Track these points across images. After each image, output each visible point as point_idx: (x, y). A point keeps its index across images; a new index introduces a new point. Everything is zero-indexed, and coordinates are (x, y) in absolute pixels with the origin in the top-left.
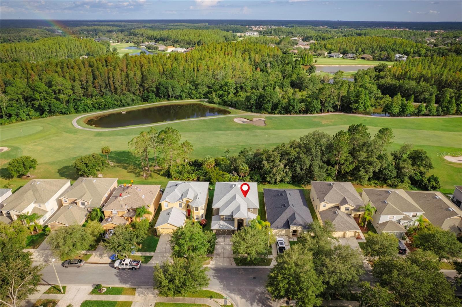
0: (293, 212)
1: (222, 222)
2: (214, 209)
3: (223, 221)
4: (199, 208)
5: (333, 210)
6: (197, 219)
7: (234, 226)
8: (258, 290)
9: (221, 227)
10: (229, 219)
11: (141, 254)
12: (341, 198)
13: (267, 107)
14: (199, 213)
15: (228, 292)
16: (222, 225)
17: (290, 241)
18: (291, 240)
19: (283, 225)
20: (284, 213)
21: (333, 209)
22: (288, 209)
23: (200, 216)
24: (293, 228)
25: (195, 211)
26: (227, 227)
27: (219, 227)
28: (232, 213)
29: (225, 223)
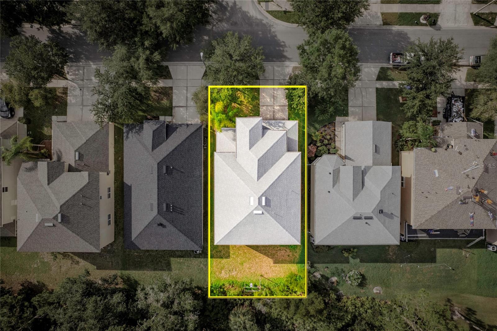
0: (155, 151)
8: (225, 25)
9: (280, 125)
15: (264, 22)
17: (172, 116)
19: (178, 130)
22: (161, 159)
27: (284, 124)
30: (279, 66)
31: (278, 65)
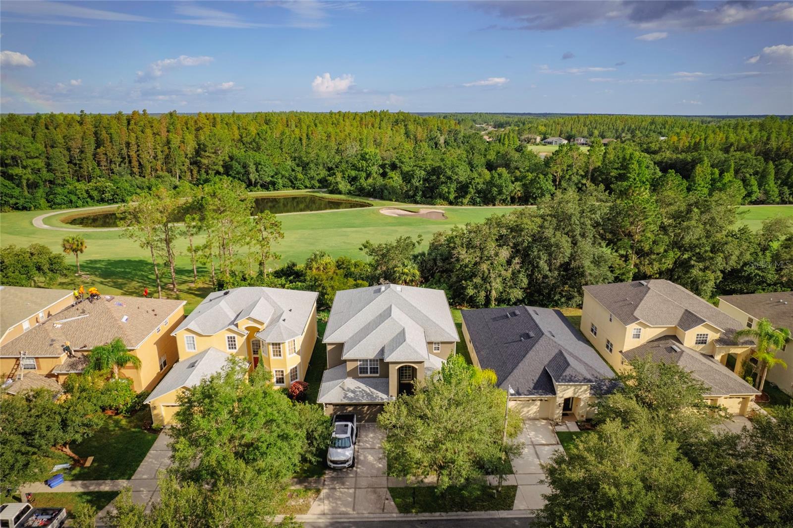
0: (557, 351)
1: (351, 383)
2: (329, 348)
3: (356, 377)
4: (286, 348)
5: (662, 344)
6: (280, 381)
7: (387, 393)
9: (351, 395)
10: (374, 370)
11: (84, 486)
12: (679, 314)
13: (447, 190)
14: (284, 363)
16: (353, 392)
17: (558, 433)
18: (562, 429)
19: (532, 385)
20: (531, 354)
21: (663, 342)
22: (542, 341)
23: (287, 372)
24: (564, 392)
25: (272, 357)
26: (368, 394)
27: (345, 397)
28: (382, 351)
29: (363, 386)
30: (340, 514)
31: (343, 516)
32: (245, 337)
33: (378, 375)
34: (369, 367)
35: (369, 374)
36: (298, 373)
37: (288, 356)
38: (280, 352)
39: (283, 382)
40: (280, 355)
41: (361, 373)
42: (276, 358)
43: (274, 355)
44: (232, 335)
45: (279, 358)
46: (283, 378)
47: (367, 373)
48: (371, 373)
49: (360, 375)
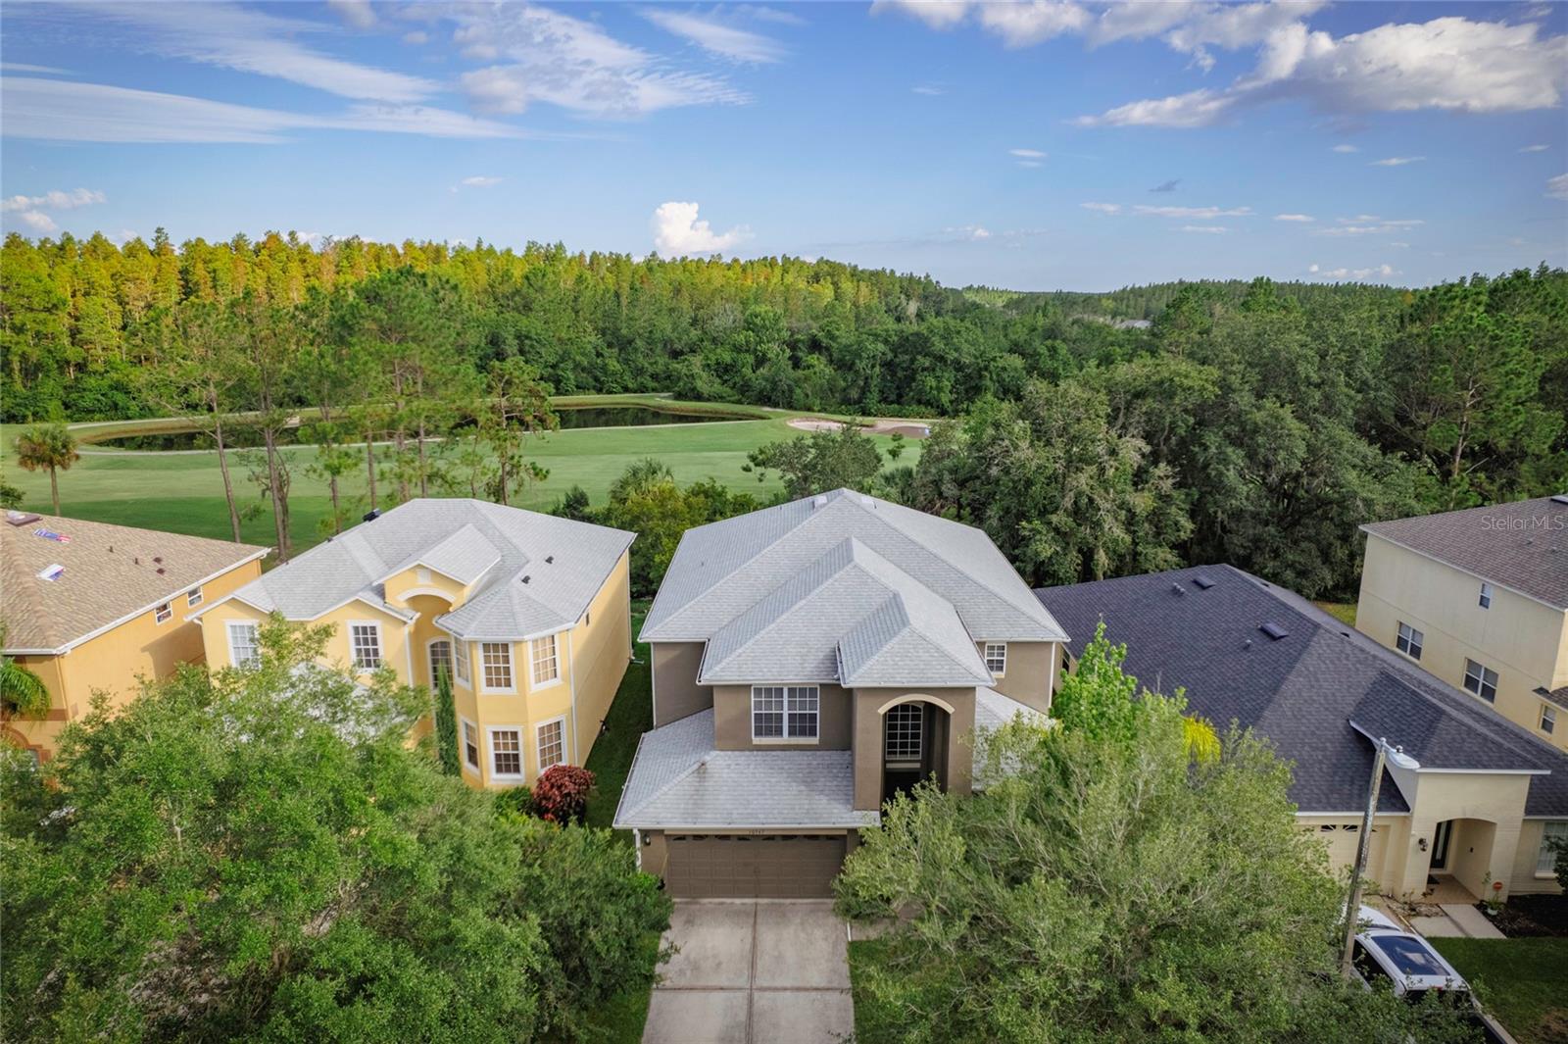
0: (1373, 673)
1: (726, 766)
2: (658, 659)
3: (741, 747)
4: (525, 661)
6: (508, 762)
7: (845, 793)
10: (801, 724)
13: (934, 384)
14: (521, 708)
23: (530, 735)
25: (483, 690)
28: (834, 661)
29: (761, 775)
32: (407, 630)
33: (815, 741)
34: (786, 713)
35: (786, 739)
36: (564, 741)
37: (534, 688)
38: (507, 671)
39: (517, 769)
40: (508, 684)
41: (758, 733)
42: (495, 690)
43: (489, 683)
44: (368, 623)
45: (503, 690)
46: (516, 757)
47: (779, 732)
48: (791, 734)
49: (756, 741)
